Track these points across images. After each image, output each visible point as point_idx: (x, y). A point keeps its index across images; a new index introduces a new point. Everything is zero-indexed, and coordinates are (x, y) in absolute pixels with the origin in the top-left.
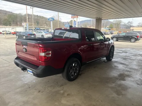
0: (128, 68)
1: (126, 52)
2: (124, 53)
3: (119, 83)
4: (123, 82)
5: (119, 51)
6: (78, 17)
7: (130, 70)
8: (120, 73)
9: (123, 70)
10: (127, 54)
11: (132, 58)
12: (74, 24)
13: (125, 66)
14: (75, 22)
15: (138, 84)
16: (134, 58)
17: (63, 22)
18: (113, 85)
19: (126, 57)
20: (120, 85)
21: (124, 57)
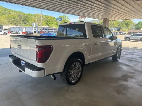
0: (132, 70)
1: (133, 54)
2: (130, 55)
3: (121, 83)
4: (125, 83)
5: (126, 53)
7: (134, 72)
8: (123, 74)
9: (128, 72)
10: (134, 56)
13: (129, 68)
15: (140, 85)
18: (115, 85)
19: (133, 59)
20: (122, 86)
21: (130, 59)
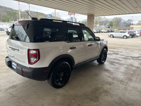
0: (111, 78)
11: (121, 62)
16: (123, 63)
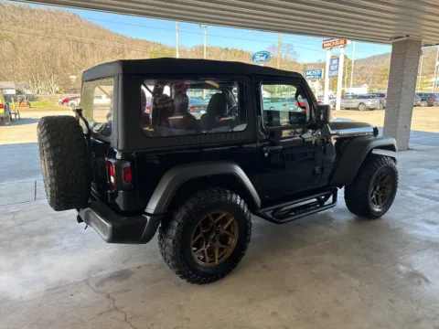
6: (345, 42)
12: (332, 68)
14: (334, 62)
17: (305, 65)
